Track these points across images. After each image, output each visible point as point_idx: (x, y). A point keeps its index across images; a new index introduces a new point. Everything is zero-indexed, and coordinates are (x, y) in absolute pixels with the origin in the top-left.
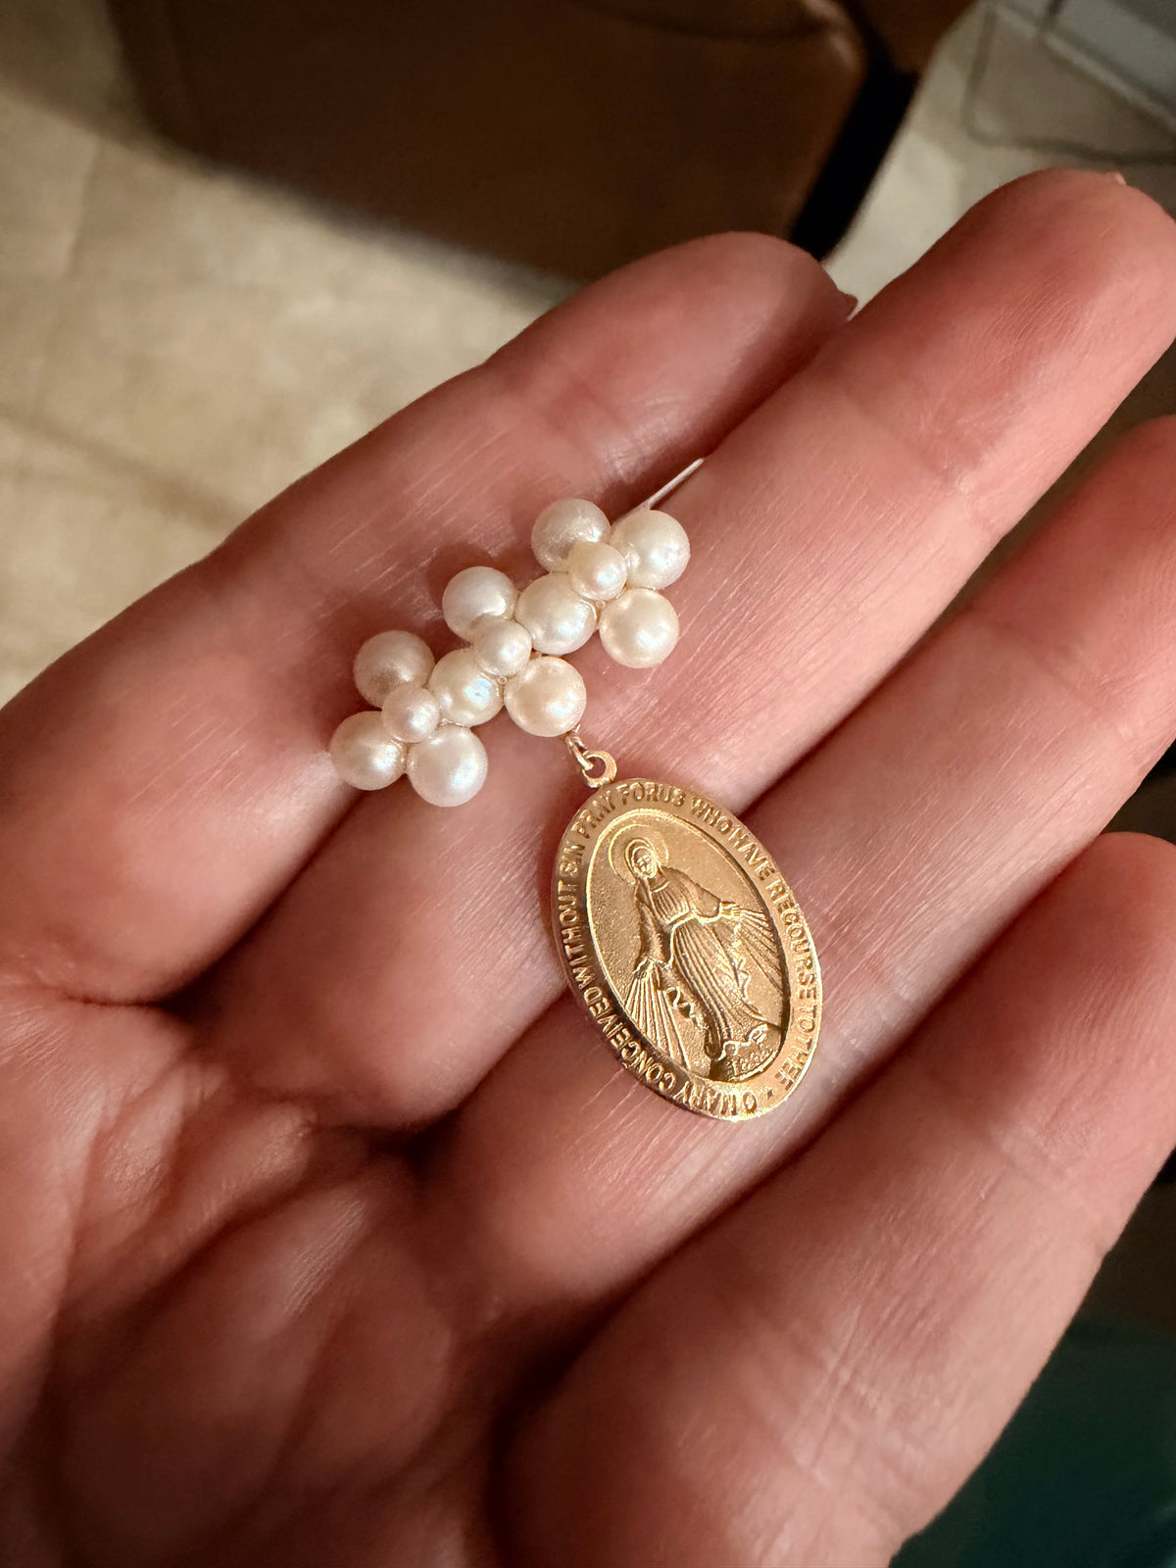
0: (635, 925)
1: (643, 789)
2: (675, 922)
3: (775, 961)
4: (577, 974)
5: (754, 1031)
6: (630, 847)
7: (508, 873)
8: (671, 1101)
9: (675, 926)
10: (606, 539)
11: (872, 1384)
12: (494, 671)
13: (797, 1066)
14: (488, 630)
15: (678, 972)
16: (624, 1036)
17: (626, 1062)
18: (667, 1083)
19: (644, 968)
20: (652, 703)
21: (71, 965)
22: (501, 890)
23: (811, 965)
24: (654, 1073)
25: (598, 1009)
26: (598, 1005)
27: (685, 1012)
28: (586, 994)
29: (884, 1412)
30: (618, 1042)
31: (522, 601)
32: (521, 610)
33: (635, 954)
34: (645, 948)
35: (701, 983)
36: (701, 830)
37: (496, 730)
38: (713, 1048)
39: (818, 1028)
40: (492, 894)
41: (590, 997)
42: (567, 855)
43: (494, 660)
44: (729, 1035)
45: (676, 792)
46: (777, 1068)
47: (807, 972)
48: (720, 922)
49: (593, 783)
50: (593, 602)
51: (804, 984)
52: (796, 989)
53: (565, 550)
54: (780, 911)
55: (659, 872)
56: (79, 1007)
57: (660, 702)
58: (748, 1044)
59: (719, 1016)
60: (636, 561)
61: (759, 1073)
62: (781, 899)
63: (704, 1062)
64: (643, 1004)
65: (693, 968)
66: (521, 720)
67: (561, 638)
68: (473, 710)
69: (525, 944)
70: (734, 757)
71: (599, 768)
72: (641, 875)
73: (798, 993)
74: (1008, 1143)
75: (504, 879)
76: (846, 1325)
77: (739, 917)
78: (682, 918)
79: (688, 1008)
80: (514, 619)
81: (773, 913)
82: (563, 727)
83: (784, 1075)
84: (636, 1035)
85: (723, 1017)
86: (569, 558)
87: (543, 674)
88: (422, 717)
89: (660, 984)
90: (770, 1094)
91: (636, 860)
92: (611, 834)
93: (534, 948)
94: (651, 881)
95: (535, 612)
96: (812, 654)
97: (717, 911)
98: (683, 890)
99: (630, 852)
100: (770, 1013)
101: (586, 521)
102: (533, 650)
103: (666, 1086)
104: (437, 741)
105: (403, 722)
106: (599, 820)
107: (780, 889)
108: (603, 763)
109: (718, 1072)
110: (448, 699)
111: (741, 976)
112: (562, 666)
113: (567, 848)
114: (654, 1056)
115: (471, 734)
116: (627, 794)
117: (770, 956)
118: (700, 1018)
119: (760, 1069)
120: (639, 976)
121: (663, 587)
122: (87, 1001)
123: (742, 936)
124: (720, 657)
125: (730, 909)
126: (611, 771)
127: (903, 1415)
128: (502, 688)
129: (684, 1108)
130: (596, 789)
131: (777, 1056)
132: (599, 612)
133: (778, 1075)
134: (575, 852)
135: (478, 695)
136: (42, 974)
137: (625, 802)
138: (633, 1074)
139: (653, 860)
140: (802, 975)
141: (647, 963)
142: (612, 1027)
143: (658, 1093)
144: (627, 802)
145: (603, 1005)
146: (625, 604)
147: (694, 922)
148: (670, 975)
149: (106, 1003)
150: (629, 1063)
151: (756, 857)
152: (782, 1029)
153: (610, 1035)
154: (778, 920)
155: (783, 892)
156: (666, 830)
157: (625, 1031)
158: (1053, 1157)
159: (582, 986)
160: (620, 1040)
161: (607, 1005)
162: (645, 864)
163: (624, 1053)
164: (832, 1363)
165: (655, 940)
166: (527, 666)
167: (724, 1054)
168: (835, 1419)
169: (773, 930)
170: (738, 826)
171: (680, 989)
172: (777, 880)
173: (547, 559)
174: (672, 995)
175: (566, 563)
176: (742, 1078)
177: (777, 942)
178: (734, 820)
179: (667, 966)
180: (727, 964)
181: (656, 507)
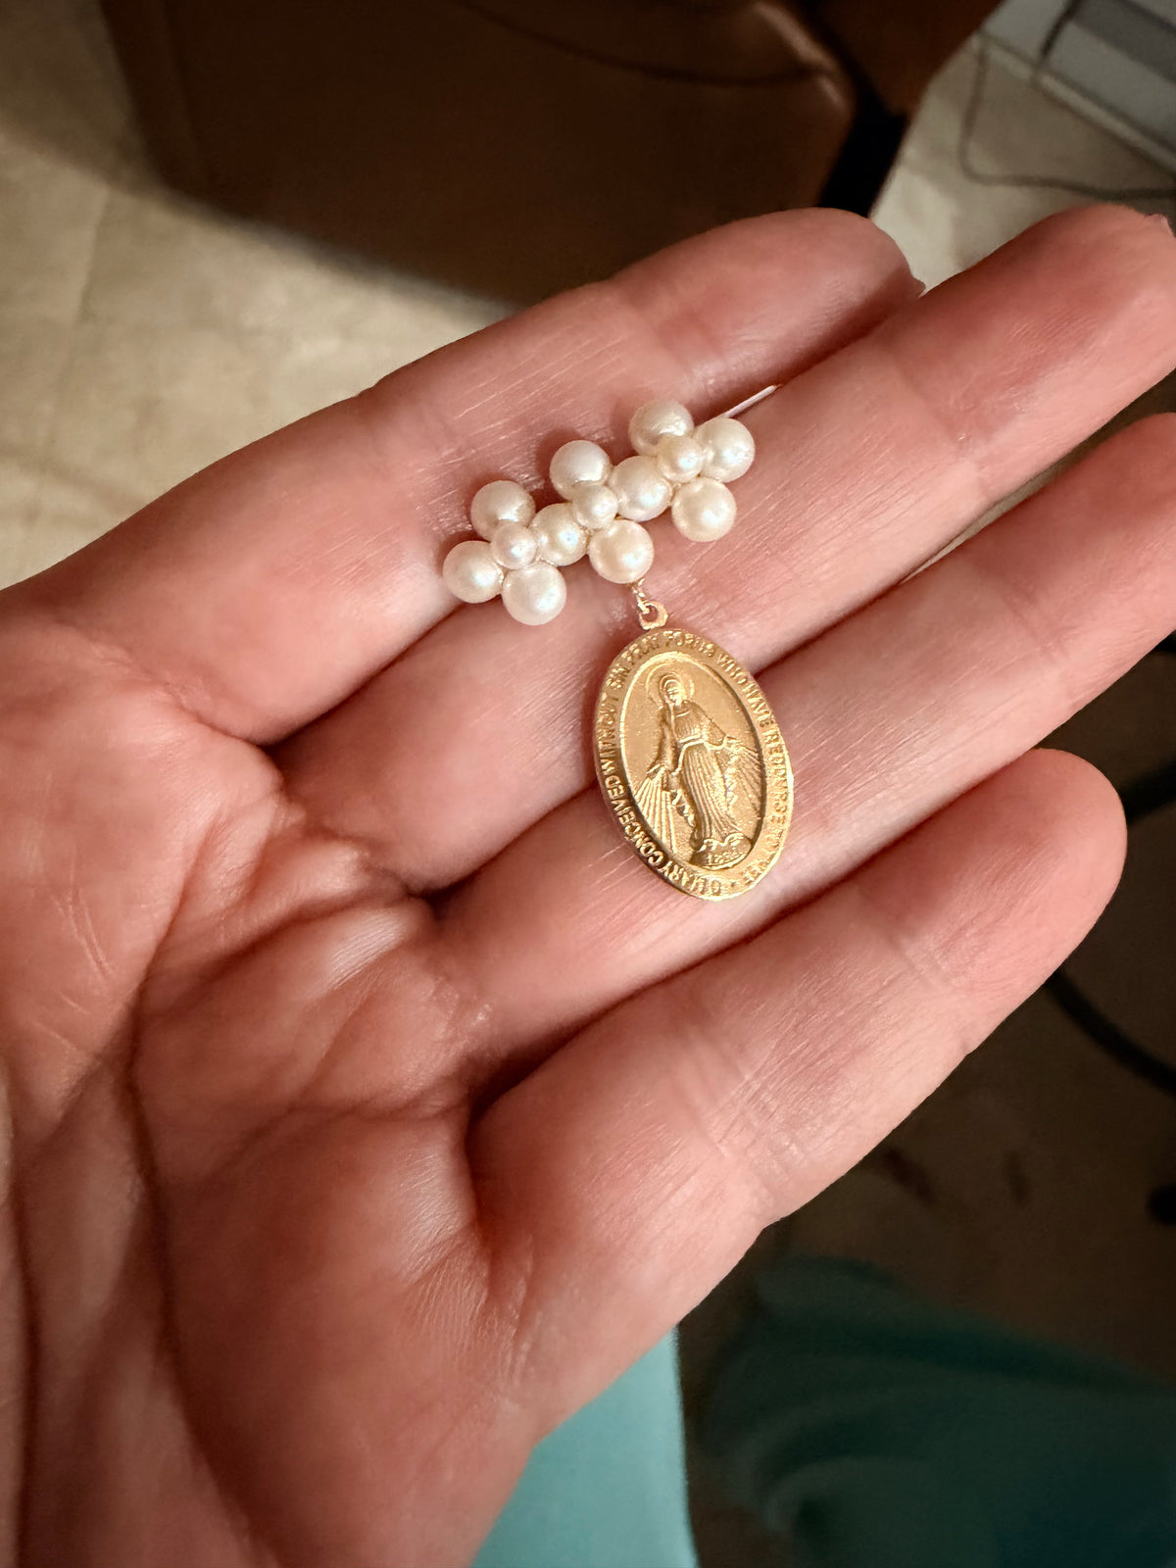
0: (656, 738)
1: (684, 639)
2: (689, 742)
3: (758, 790)
4: (603, 764)
5: (731, 836)
6: (663, 680)
7: (556, 692)
8: (656, 872)
9: (686, 746)
10: (691, 434)
11: (775, 1097)
12: (583, 522)
13: (759, 870)
14: (586, 492)
15: (681, 780)
16: (630, 817)
17: (627, 836)
18: (656, 858)
19: (656, 772)
20: (693, 582)
21: (208, 698)
22: (547, 703)
23: (785, 800)
24: (647, 850)
25: (614, 793)
26: (615, 790)
27: (680, 811)
28: (607, 781)
29: (779, 1118)
30: (624, 820)
31: (615, 475)
32: (613, 482)
33: (652, 760)
34: (659, 757)
35: (698, 792)
36: (720, 677)
37: (579, 570)
38: (697, 841)
39: (781, 848)
40: (539, 706)
41: (611, 783)
42: (616, 675)
43: (587, 513)
44: (711, 834)
45: (709, 646)
46: (742, 867)
47: (782, 804)
48: (722, 751)
49: (646, 626)
50: (671, 482)
51: (778, 811)
52: (770, 813)
53: (655, 440)
54: (771, 753)
55: (683, 703)
56: (209, 731)
57: (699, 582)
58: (723, 845)
59: (707, 819)
60: (711, 455)
61: (727, 868)
62: (773, 745)
63: (688, 852)
64: (651, 797)
65: (693, 777)
66: (599, 565)
67: (642, 507)
68: (564, 552)
69: (558, 749)
70: (748, 637)
71: (652, 615)
72: (668, 701)
73: (771, 817)
74: (912, 950)
75: (551, 696)
76: (764, 1053)
77: (737, 749)
78: (694, 740)
79: (684, 808)
80: (606, 484)
81: (765, 753)
82: (632, 577)
83: (748, 874)
84: (639, 817)
85: (710, 823)
86: (658, 445)
87: (622, 533)
88: (522, 547)
89: (666, 787)
90: (733, 885)
91: (667, 689)
92: (650, 668)
93: (567, 751)
94: (675, 708)
95: (624, 483)
96: (827, 566)
97: (722, 742)
98: (698, 718)
99: (664, 682)
100: (745, 827)
101: (678, 418)
102: (617, 515)
103: (655, 860)
104: (530, 572)
105: (505, 551)
106: (645, 654)
107: (775, 737)
108: (656, 610)
109: (697, 859)
110: (544, 539)
111: (730, 794)
112: (639, 529)
113: (616, 669)
114: (649, 836)
115: (557, 571)
116: (671, 639)
117: (755, 785)
118: (691, 818)
119: (730, 865)
120: (651, 776)
121: (728, 481)
122: (213, 727)
123: (737, 763)
124: (754, 555)
125: (732, 744)
126: (661, 622)
127: (792, 1124)
128: (589, 538)
129: (666, 880)
130: (648, 630)
131: (746, 857)
132: (675, 492)
133: (742, 874)
134: (622, 673)
135: (569, 538)
136: (184, 700)
137: (667, 644)
138: (632, 847)
139: (680, 694)
140: (778, 804)
141: (659, 769)
142: (622, 808)
143: (648, 865)
144: (669, 645)
145: (619, 791)
146: (697, 488)
147: (701, 745)
148: (675, 781)
149: (226, 733)
150: (630, 837)
151: (759, 709)
152: (752, 842)
153: (620, 813)
154: (768, 759)
155: (777, 740)
156: (694, 672)
157: (632, 813)
158: (944, 967)
159: (605, 773)
160: (627, 820)
161: (622, 792)
162: (673, 694)
163: (628, 828)
164: (747, 1077)
165: (669, 752)
166: (612, 525)
167: (703, 848)
168: (743, 1113)
169: (762, 767)
170: (752, 683)
171: (680, 792)
172: (774, 728)
173: (640, 443)
174: (673, 796)
175: (655, 450)
176: (714, 868)
177: (763, 776)
178: (750, 677)
179: (674, 774)
180: (722, 784)
181: (735, 417)
